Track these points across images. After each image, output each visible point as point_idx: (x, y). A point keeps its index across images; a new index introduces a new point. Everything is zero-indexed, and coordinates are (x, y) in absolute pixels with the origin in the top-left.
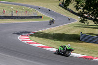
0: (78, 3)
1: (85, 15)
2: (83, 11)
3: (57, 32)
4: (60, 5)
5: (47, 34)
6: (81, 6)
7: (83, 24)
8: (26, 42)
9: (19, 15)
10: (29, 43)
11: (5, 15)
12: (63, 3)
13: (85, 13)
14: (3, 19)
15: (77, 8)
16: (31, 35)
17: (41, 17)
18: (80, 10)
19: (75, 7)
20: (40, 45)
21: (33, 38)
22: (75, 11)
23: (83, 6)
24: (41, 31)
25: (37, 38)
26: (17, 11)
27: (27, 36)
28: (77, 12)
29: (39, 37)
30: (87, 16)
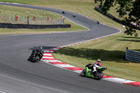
0: (122, 6)
1: (132, 23)
2: (130, 18)
3: (93, 48)
4: (96, 9)
5: (77, 50)
6: (127, 10)
7: (130, 36)
8: (47, 61)
9: (38, 22)
10: (52, 63)
11: (18, 22)
12: (100, 6)
13: (132, 20)
14: (15, 28)
15: (121, 13)
16: (55, 52)
17: (69, 26)
18: (125, 16)
19: (118, 11)
20: (68, 66)
21: (58, 56)
22: (117, 18)
23: (129, 10)
24: (69, 45)
25: (63, 55)
26: (35, 18)
27: (50, 53)
28: (121, 19)
29: (66, 54)
30: (135, 24)
